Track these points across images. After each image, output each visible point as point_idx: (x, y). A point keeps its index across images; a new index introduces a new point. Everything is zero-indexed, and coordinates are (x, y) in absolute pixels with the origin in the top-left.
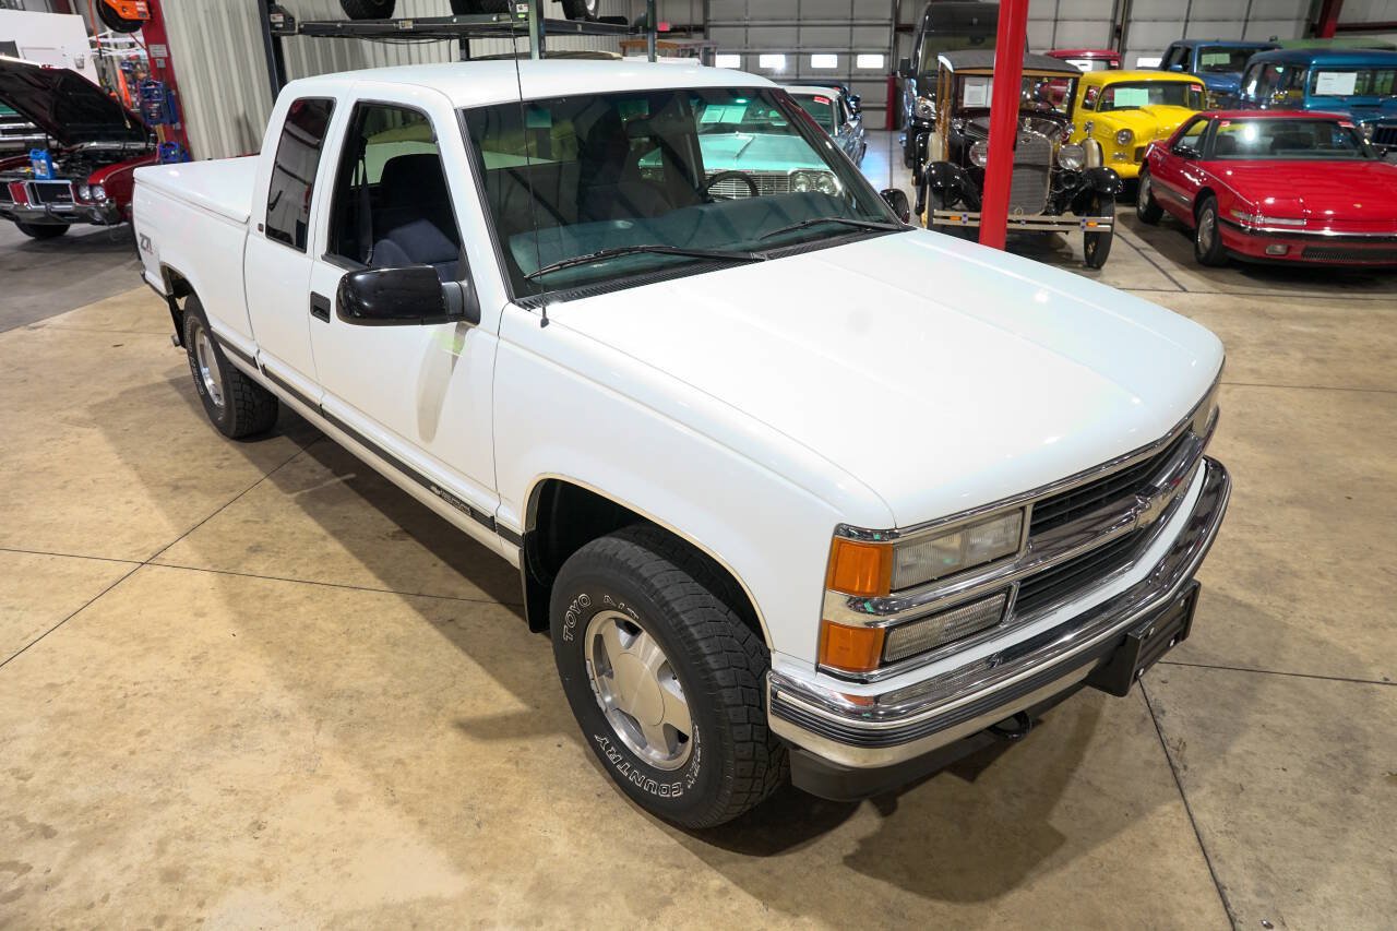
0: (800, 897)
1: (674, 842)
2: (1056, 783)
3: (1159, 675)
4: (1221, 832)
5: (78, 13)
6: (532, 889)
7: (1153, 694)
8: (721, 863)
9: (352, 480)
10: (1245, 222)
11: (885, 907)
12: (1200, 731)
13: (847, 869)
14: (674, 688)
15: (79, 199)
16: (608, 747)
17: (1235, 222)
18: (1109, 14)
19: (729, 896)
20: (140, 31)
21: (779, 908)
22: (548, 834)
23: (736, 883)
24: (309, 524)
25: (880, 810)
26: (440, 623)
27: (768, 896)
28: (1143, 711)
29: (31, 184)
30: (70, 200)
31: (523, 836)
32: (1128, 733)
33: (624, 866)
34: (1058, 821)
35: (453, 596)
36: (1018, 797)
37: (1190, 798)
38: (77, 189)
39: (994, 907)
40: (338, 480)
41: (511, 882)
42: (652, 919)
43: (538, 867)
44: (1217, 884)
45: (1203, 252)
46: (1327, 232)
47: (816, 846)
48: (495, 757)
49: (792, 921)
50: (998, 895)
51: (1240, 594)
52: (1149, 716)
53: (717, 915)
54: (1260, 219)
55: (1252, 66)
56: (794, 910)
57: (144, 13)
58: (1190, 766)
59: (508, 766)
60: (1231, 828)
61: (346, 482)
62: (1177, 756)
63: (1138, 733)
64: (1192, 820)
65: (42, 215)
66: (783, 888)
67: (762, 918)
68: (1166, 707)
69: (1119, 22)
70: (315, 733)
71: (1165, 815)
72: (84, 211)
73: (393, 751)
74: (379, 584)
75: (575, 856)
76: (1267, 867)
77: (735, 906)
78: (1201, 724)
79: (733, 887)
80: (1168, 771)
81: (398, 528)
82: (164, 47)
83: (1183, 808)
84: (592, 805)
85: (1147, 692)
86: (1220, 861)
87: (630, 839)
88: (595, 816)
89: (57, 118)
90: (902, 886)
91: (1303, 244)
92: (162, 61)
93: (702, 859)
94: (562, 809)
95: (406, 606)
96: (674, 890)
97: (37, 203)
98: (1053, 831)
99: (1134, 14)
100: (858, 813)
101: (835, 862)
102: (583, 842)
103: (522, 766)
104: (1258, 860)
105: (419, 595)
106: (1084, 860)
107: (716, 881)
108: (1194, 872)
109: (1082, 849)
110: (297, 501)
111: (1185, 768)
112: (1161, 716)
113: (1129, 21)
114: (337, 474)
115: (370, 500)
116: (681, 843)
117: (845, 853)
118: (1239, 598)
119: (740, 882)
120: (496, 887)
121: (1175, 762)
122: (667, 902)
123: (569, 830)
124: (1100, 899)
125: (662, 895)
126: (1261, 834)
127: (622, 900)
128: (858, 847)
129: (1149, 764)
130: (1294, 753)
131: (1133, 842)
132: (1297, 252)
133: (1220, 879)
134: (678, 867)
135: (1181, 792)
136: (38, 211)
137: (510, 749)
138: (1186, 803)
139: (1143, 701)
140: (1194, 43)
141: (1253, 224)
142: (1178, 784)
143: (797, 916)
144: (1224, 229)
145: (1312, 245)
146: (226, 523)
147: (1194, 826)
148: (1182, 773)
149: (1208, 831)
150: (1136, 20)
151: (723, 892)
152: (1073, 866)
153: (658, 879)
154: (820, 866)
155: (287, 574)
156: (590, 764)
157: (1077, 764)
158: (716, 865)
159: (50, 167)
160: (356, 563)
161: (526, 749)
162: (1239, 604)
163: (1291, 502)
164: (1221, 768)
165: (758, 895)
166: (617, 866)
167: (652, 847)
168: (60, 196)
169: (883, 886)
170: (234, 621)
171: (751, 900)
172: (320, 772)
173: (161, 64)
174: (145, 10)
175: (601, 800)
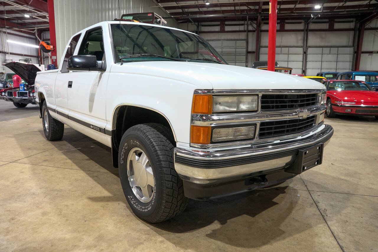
0: (189, 244)
1: (148, 228)
2: (282, 218)
3: (317, 194)
4: (340, 232)
5: (44, 64)
6: (97, 238)
7: (315, 198)
8: (163, 234)
9: (80, 149)
10: (339, 104)
11: (219, 248)
12: (331, 207)
13: (207, 237)
14: (150, 170)
15: (29, 96)
16: (132, 199)
17: (336, 104)
18: (301, 67)
19: (164, 243)
20: (51, 52)
21: (181, 247)
22: (107, 224)
23: (167, 240)
24: (64, 157)
25: (221, 223)
26: (92, 177)
27: (177, 244)
28: (312, 202)
29: (18, 92)
30: (27, 96)
31: (99, 225)
32: (307, 207)
33: (130, 234)
34: (282, 227)
35: (99, 172)
36: (269, 221)
37: (329, 223)
38: (29, 93)
39: (258, 249)
40: (76, 149)
41: (90, 235)
42: (135, 248)
43: (100, 232)
44: (340, 246)
45: (328, 114)
46: (362, 105)
47: (197, 231)
48: (97, 206)
49: (184, 251)
50: (260, 246)
51: (343, 177)
52: (314, 203)
53: (158, 248)
54: (343, 103)
55: (339, 76)
56: (186, 247)
57: (52, 48)
58: (328, 215)
59: (101, 208)
60: (344, 231)
61: (78, 149)
62: (324, 213)
63: (310, 207)
64: (330, 229)
65: (20, 100)
66: (184, 242)
67: (174, 249)
68: (319, 201)
69: (304, 69)
70: (43, 198)
71: (320, 227)
72: (30, 99)
73: (66, 203)
74: (78, 168)
75: (114, 230)
76: (359, 242)
77: (165, 246)
78: (332, 205)
79: (166, 241)
80: (321, 216)
81: (89, 158)
82: (56, 57)
83: (327, 225)
84: (124, 218)
85: (313, 198)
86: (341, 240)
87: (134, 227)
88: (124, 221)
89: (29, 78)
90: (225, 243)
91: (356, 108)
92: (55, 60)
93: (157, 233)
94: (114, 219)
95: (84, 173)
96: (145, 240)
97: (19, 97)
98: (280, 230)
99: (307, 67)
100: (213, 223)
101: (203, 235)
102: (118, 227)
103: (105, 208)
104: (355, 240)
105: (89, 171)
106: (292, 238)
107: (160, 238)
108: (331, 242)
109: (291, 235)
110: (62, 152)
111: (327, 216)
112: (318, 203)
113: (306, 69)
114: (76, 148)
115: (83, 153)
116: (151, 229)
117: (207, 233)
118: (342, 178)
119: (169, 240)
120: (84, 237)
121: (323, 214)
122: (142, 243)
123: (114, 224)
124: (297, 248)
125: (140, 241)
126: (355, 233)
127: (126, 243)
128: (211, 232)
129: (314, 215)
130: (365, 214)
131: (309, 234)
132: (354, 111)
133: (341, 244)
134: (148, 235)
135: (325, 221)
136: (19, 99)
137: (103, 204)
138: (327, 224)
139: (312, 200)
140: (323, 73)
141: (341, 104)
142: (325, 220)
143: (187, 249)
144: (333, 107)
145: (358, 109)
146: (39, 156)
147: (330, 230)
148: (326, 217)
149: (336, 232)
150: (308, 69)
151: (162, 242)
152: (287, 240)
153: (140, 237)
154: (198, 236)
155: (53, 166)
156: (127, 208)
157: (289, 214)
158: (161, 235)
159: (24, 88)
160: (73, 164)
161: (108, 204)
162: (343, 179)
163: (357, 159)
164: (339, 216)
165: (174, 243)
166: (127, 233)
167: (141, 229)
168: (25, 95)
169: (219, 243)
170: (32, 174)
171: (171, 244)
172: (40, 207)
173: (54, 61)
174: (53, 48)
175: (128, 217)
